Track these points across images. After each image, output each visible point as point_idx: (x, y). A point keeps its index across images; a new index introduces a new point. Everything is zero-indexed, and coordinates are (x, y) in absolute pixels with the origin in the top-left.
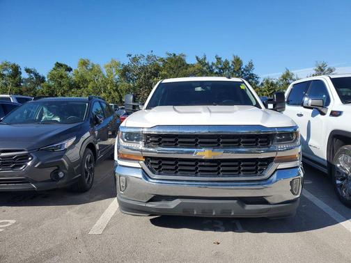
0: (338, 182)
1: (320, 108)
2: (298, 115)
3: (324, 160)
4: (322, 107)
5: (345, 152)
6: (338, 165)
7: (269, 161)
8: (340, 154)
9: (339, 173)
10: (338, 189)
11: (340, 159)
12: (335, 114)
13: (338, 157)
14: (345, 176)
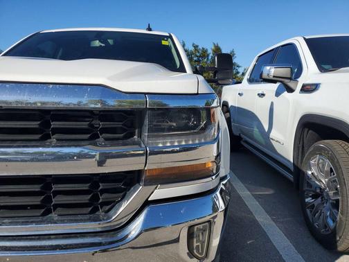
0: (308, 200)
1: (286, 81)
2: (258, 95)
3: (289, 161)
4: (290, 79)
5: (320, 151)
6: (310, 173)
7: (130, 180)
8: (313, 154)
9: (310, 185)
10: (308, 211)
11: (312, 162)
12: (308, 89)
13: (309, 159)
14: (318, 191)
